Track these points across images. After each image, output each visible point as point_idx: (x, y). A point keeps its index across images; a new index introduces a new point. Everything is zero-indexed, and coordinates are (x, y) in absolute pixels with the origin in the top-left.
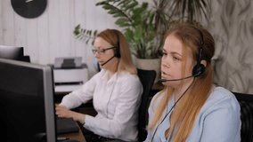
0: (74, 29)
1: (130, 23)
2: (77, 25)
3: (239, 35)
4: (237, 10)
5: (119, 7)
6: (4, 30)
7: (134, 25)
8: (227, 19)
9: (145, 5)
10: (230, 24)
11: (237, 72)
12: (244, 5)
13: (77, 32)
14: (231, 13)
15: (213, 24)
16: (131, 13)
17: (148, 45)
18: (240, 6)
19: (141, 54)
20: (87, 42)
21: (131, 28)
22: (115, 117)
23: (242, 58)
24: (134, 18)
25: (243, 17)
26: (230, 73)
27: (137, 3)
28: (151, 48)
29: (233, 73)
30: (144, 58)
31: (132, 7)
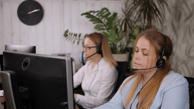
0: (63, 33)
1: (105, 28)
2: (66, 30)
3: (185, 35)
4: (183, 18)
5: (98, 17)
6: (13, 34)
7: (108, 29)
8: (176, 24)
9: (115, 15)
10: (178, 28)
11: (185, 63)
12: (188, 14)
13: (66, 35)
14: (179, 19)
15: (166, 27)
16: (106, 21)
17: (118, 44)
18: (185, 14)
19: (114, 51)
20: (74, 42)
21: (106, 31)
22: (99, 95)
23: (188, 53)
24: (108, 24)
25: (188, 23)
26: (179, 63)
27: (110, 13)
28: (120, 46)
29: (181, 64)
30: (116, 53)
31: (106, 16)
